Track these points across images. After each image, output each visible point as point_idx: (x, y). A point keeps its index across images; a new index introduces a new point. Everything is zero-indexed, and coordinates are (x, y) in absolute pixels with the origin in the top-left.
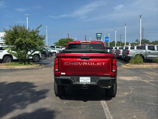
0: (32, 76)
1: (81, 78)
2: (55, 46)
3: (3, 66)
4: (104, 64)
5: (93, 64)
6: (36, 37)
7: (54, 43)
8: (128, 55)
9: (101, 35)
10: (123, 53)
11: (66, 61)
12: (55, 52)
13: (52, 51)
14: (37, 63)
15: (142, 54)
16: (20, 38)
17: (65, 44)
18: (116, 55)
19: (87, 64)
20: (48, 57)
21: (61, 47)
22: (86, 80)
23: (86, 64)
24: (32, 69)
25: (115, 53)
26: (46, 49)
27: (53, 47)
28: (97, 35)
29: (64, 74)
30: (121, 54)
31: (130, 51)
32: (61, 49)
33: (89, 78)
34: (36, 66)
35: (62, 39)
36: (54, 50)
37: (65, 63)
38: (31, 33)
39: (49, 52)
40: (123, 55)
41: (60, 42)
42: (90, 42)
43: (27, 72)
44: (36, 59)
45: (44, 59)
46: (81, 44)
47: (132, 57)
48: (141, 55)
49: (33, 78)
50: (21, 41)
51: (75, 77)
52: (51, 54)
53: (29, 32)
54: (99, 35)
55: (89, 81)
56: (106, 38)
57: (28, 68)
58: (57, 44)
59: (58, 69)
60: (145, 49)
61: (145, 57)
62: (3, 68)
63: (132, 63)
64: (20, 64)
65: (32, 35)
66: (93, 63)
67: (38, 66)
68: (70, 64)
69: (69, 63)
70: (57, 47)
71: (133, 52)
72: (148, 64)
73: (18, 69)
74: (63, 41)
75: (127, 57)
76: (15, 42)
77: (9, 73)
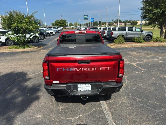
0: (30, 62)
1: (79, 86)
2: (52, 27)
3: (5, 50)
4: (108, 69)
5: (95, 70)
6: (32, 21)
7: (51, 24)
8: (112, 36)
9: (87, 16)
10: (108, 34)
11: (59, 67)
12: (52, 33)
13: (49, 31)
14: (37, 44)
15: (123, 34)
16: (16, 24)
17: (60, 24)
18: (102, 35)
19: (88, 69)
20: (47, 37)
21: (57, 27)
22: (86, 88)
23: (86, 69)
24: (31, 51)
25: (101, 33)
26: (44, 30)
27: (50, 27)
28: (85, 16)
29: (58, 82)
30: (106, 35)
31: (114, 32)
32: (56, 29)
33: (90, 85)
34: (35, 49)
35: (57, 21)
36: (51, 30)
37: (57, 69)
38: (26, 18)
39: (46, 33)
40: (107, 36)
41: (56, 23)
42: (86, 33)
43: (26, 56)
44: (36, 40)
45: (43, 39)
46: (76, 34)
47: (115, 37)
48: (123, 36)
49: (30, 65)
50: (17, 26)
51: (72, 85)
52: (49, 34)
53: (25, 17)
54: (86, 16)
55: (90, 89)
56: (92, 19)
57: (27, 50)
58: (53, 25)
59: (48, 77)
60: (125, 30)
61: (125, 37)
62: (5, 52)
63: (116, 43)
64: (20, 47)
65: (27, 20)
66: (95, 68)
67: (37, 48)
68: (64, 70)
69: (62, 70)
70: (54, 28)
71: (116, 33)
72: (129, 44)
73: (18, 53)
74: (58, 22)
75: (111, 37)
76: (12, 28)
77: (9, 58)
